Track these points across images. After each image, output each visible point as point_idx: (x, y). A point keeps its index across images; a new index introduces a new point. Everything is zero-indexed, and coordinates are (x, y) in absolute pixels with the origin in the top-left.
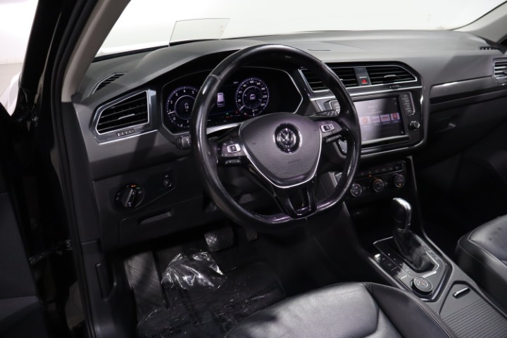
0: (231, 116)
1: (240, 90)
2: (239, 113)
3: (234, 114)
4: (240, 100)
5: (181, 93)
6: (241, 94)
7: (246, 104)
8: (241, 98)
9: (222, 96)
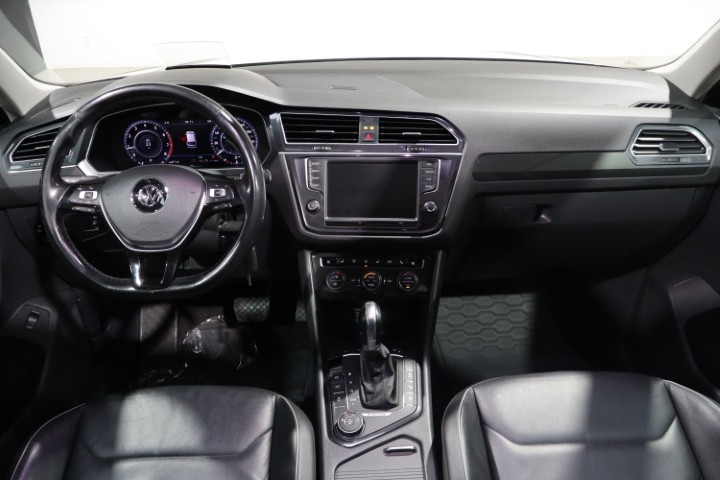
0: (207, 160)
1: (216, 130)
2: (216, 157)
3: (210, 158)
4: (216, 143)
5: (140, 127)
6: (218, 136)
7: (225, 148)
8: (218, 140)
9: (193, 136)
